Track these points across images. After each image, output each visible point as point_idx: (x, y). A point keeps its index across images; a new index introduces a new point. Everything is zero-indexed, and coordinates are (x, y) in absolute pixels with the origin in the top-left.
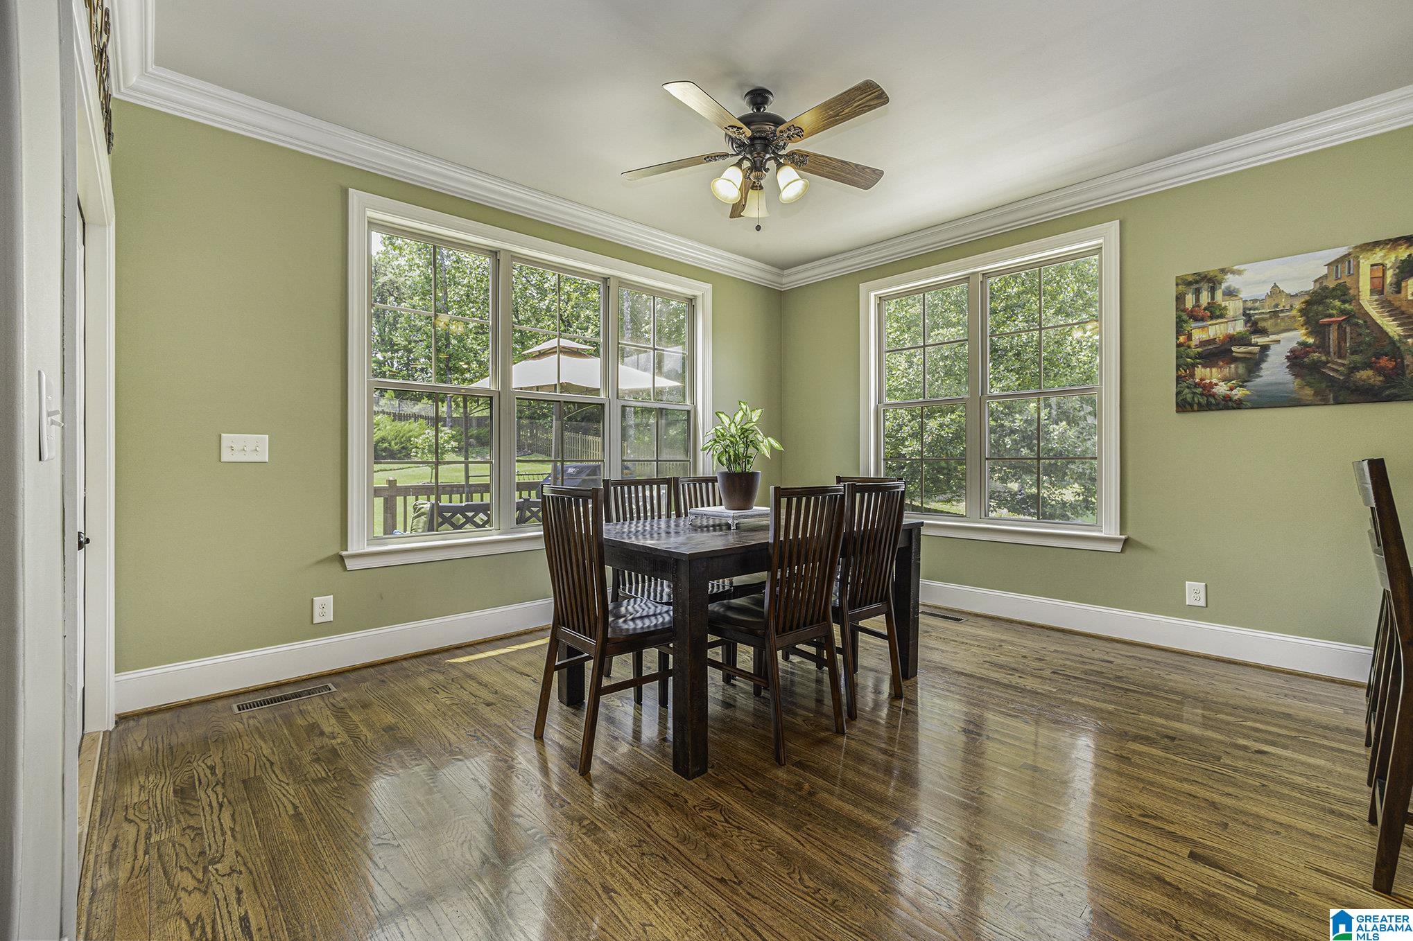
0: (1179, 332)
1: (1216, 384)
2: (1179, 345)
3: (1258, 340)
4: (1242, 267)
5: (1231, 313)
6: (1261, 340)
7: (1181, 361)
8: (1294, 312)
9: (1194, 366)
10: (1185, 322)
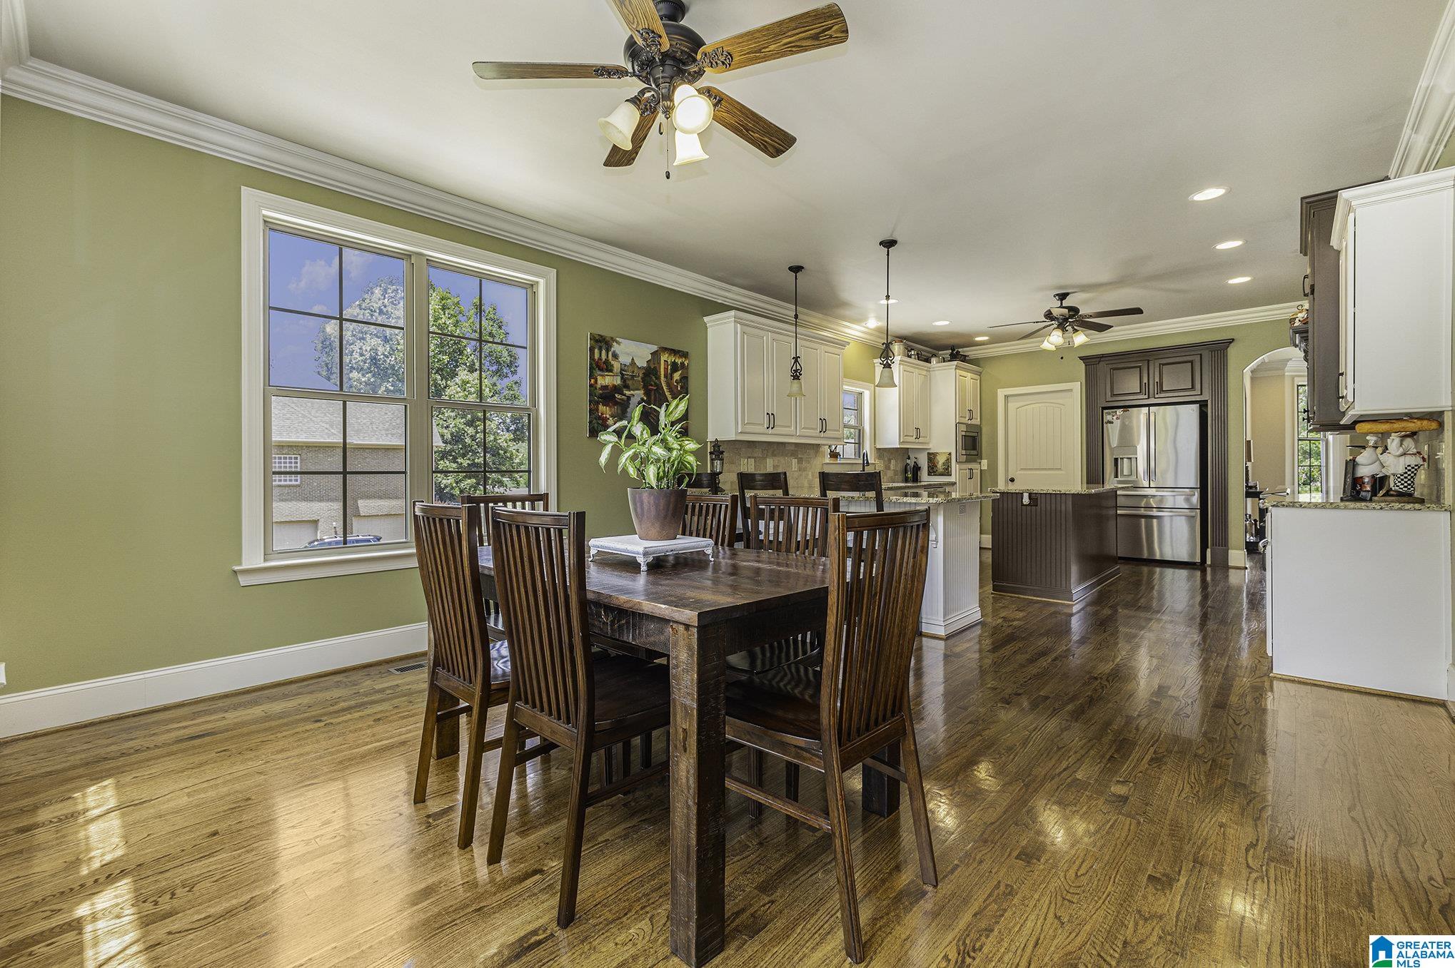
0: (591, 377)
1: (608, 419)
2: (591, 386)
3: (627, 392)
4: (620, 340)
5: (615, 370)
6: (627, 393)
7: (592, 399)
8: (640, 379)
9: (598, 403)
10: (595, 369)
